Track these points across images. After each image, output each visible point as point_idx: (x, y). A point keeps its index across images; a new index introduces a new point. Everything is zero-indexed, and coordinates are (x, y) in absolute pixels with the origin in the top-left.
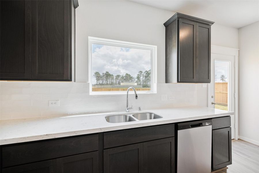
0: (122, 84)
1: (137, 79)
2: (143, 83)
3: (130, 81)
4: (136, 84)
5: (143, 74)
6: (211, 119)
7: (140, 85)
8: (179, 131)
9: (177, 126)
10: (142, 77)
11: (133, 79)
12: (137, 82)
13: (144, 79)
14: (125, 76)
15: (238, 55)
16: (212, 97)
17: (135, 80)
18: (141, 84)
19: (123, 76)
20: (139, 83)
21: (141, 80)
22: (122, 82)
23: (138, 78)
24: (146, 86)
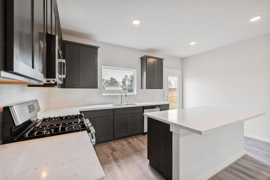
0: (106, 88)
1: (122, 84)
2: (129, 88)
3: (115, 85)
4: (121, 89)
5: (128, 78)
6: (160, 105)
7: (125, 89)
8: (144, 110)
9: (144, 108)
10: (127, 82)
11: (119, 84)
12: (122, 86)
13: (130, 83)
14: (110, 80)
15: (181, 73)
16: (167, 97)
17: (120, 84)
18: (127, 88)
19: (107, 81)
20: (125, 87)
21: (127, 85)
22: (106, 86)
23: (124, 82)
24: (131, 91)
